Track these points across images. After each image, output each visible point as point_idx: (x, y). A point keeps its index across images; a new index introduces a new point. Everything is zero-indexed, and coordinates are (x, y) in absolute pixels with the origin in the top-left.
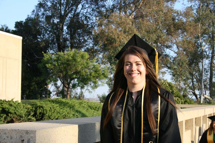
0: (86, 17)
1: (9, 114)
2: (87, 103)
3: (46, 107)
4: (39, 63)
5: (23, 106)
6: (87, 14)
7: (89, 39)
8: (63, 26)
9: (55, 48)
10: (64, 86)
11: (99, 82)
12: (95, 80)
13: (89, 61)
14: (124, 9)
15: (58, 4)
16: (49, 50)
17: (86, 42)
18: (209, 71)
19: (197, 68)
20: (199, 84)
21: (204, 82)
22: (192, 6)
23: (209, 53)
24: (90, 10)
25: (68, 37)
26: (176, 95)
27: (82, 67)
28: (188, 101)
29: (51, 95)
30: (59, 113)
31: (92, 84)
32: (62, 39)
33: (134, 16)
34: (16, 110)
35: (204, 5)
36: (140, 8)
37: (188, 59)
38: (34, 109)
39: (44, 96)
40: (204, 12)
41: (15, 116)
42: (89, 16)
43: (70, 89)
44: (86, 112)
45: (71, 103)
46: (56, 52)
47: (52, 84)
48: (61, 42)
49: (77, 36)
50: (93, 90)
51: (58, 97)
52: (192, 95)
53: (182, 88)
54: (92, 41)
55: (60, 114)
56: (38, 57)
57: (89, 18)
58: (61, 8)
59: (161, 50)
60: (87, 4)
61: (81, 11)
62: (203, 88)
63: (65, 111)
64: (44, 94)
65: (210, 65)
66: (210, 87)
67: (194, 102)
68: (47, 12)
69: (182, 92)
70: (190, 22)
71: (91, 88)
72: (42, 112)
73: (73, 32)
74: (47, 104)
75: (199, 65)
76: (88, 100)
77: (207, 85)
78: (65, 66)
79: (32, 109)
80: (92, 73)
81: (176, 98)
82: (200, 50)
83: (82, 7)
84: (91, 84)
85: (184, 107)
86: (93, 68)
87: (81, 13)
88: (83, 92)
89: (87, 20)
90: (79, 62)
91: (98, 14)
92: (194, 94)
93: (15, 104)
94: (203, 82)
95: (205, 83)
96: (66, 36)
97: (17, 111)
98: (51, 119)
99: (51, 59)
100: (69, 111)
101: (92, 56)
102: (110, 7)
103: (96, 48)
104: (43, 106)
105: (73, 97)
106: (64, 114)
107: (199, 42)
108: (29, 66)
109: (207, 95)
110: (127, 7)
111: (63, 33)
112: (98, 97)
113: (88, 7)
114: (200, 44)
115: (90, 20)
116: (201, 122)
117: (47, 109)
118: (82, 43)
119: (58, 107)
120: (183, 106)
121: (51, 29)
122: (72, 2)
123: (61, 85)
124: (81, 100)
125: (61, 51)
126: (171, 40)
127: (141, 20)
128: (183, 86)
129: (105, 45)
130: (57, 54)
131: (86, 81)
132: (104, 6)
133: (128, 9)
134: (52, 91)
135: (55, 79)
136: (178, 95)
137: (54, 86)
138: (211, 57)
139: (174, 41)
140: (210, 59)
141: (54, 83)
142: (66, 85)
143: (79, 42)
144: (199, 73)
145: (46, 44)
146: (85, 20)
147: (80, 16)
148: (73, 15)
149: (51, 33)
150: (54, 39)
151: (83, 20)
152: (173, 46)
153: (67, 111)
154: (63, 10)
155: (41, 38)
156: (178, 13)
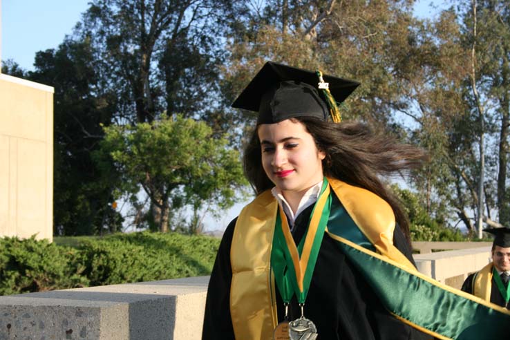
0: (203, 38)
1: (27, 271)
2: (211, 242)
3: (114, 253)
4: (94, 149)
5: (60, 250)
6: (207, 30)
7: (212, 91)
8: (149, 61)
9: (130, 112)
10: (154, 202)
11: (236, 191)
12: (227, 189)
13: (211, 143)
14: (294, 17)
15: (137, 8)
16: (117, 117)
17: (204, 97)
18: (498, 162)
19: (470, 155)
20: (475, 193)
21: (484, 188)
22: (452, 8)
23: (497, 119)
24: (213, 22)
25: (163, 86)
26: (419, 221)
27: (195, 158)
28: (449, 233)
29: (124, 224)
30: (145, 267)
31: (221, 198)
32: (148, 91)
33: (318, 35)
34: (42, 262)
35: (483, 4)
36: (331, 14)
37: (447, 133)
38: (85, 257)
39: (107, 227)
40: (481, 22)
41: (41, 275)
42: (210, 36)
43: (168, 211)
44: (208, 263)
45: (172, 242)
46: (133, 123)
47: (126, 197)
48: (146, 98)
49: (183, 83)
50: (222, 211)
51: (139, 230)
52: (457, 219)
53: (433, 204)
54: (218, 94)
55: (148, 269)
56: (91, 134)
57: (210, 40)
58: (143, 17)
59: (383, 113)
60: (206, 7)
61: (191, 24)
62: (483, 203)
63: (158, 261)
64: (106, 223)
65: (498, 148)
66: (499, 200)
67: (464, 236)
68: (111, 27)
69: (434, 213)
70: (451, 47)
71: (219, 207)
72: (105, 264)
73: (172, 74)
74: (116, 245)
75: (474, 149)
76: (212, 234)
77: (493, 196)
78: (155, 155)
79: (81, 259)
80: (218, 170)
81: (420, 226)
82: (475, 112)
83: (194, 15)
84: (217, 198)
85: (439, 248)
86: (222, 159)
87: (191, 28)
88: (199, 217)
89: (206, 44)
90: (186, 145)
91: (232, 30)
92: (463, 217)
93: (40, 246)
94: (482, 187)
95: (488, 190)
96: (158, 83)
97: (45, 262)
99: (123, 138)
100: (168, 261)
101: (220, 131)
102: (261, 14)
103: (227, 111)
104: (108, 251)
105: (176, 229)
106: (156, 268)
107: (471, 93)
108: (70, 156)
109: (492, 219)
110: (299, 12)
111: (148, 77)
113: (207, 13)
114: (474, 99)
115: (213, 45)
117: (117, 257)
118: (195, 100)
119: (142, 253)
120: (438, 245)
121: (122, 67)
122: (169, 3)
123: (147, 201)
124: (196, 235)
125: (146, 120)
126: (407, 89)
127: (335, 43)
128: (436, 199)
130: (135, 128)
131: (206, 190)
132: (245, 12)
133: (302, 18)
134: (126, 215)
135: (132, 187)
136: (424, 220)
137: (130, 204)
138: (500, 129)
139: (414, 93)
140: (499, 134)
141: (130, 196)
142: (158, 201)
143: (187, 98)
144: (474, 167)
145: (110, 104)
146: (200, 45)
147: (190, 35)
148: (172, 34)
149: (122, 78)
150: (128, 91)
151: (196, 46)
152: (412, 104)
153: (164, 261)
154: (148, 21)
155: (97, 90)
156: (423, 26)
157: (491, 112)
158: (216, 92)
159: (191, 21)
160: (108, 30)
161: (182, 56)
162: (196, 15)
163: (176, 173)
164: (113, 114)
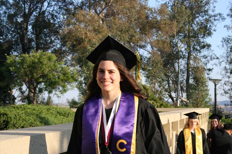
0: (53, 15)
2: (56, 109)
3: (10, 115)
4: (2, 66)
6: (54, 12)
7: (56, 40)
8: (28, 26)
9: (18, 49)
10: (30, 91)
11: (67, 85)
12: (63, 84)
13: (57, 64)
14: (94, 6)
15: (22, 1)
16: (13, 52)
17: (53, 43)
18: (186, 72)
19: (173, 69)
21: (180, 84)
22: (166, 2)
23: (185, 53)
24: (57, 8)
25: (34, 37)
26: (151, 98)
27: (49, 70)
28: (164, 104)
29: (16, 101)
30: (25, 120)
31: (61, 88)
32: (27, 40)
33: (105, 14)
35: (179, 1)
36: (111, 5)
37: (163, 59)
39: (8, 102)
40: (179, 9)
42: (56, 14)
43: (36, 94)
44: (54, 118)
45: (38, 109)
46: (20, 54)
47: (17, 88)
48: (26, 43)
49: (43, 36)
50: (61, 94)
51: (23, 103)
52: (168, 97)
53: (157, 91)
54: (60, 41)
55: (26, 122)
56: (1, 59)
57: (56, 16)
58: (24, 5)
59: (135, 50)
60: (54, 1)
61: (47, 9)
62: (180, 90)
63: (31, 118)
64: (7, 100)
65: (186, 65)
66: (187, 89)
67: (171, 105)
68: (10, 10)
69: (158, 95)
70: (165, 20)
71: (60, 93)
72: (6, 120)
73: (38, 32)
74: (11, 111)
75: (175, 66)
76: (57, 105)
77: (184, 87)
78: (30, 69)
80: (60, 76)
81: (151, 101)
82: (175, 49)
83: (48, 5)
84: (59, 89)
85: (160, 111)
86: (61, 71)
87: (47, 11)
88: (51, 97)
89: (54, 18)
90: (46, 64)
91: (66, 12)
92: (171, 96)
94: (179, 83)
95: (182, 85)
96: (31, 36)
98: (15, 127)
99: (15, 61)
101: (60, 58)
102: (79, 5)
103: (64, 49)
104: (7, 113)
105: (40, 103)
106: (30, 121)
107: (174, 41)
109: (183, 97)
110: (96, 4)
111: (27, 33)
112: (68, 102)
113: (54, 4)
114: (175, 43)
115: (57, 19)
116: (178, 127)
117: (12, 116)
118: (49, 44)
119: (24, 114)
120: (159, 109)
121: (15, 28)
123: (27, 90)
124: (49, 106)
125: (26, 53)
126: (145, 39)
127: (113, 18)
128: (158, 88)
129: (74, 46)
130: (21, 56)
131: (54, 85)
132: (72, 3)
133: (98, 7)
134: (17, 96)
135: (20, 84)
136: (153, 98)
137: (19, 91)
138: (187, 57)
139: (149, 41)
140: (186, 59)
141: (19, 88)
142: (32, 90)
143: (45, 43)
144: (175, 74)
145: (9, 46)
146: (51, 19)
147: (46, 14)
148: (38, 13)
149: (15, 34)
150: (18, 40)
151: (49, 19)
152: (148, 46)
153: (34, 118)
154: (27, 8)
155: (3, 39)
156: (152, 11)
157: (183, 49)
158: (59, 40)
159: (47, 8)
160: (8, 11)
161: (43, 23)
162: (49, 5)
163: (40, 77)
164: (11, 50)
